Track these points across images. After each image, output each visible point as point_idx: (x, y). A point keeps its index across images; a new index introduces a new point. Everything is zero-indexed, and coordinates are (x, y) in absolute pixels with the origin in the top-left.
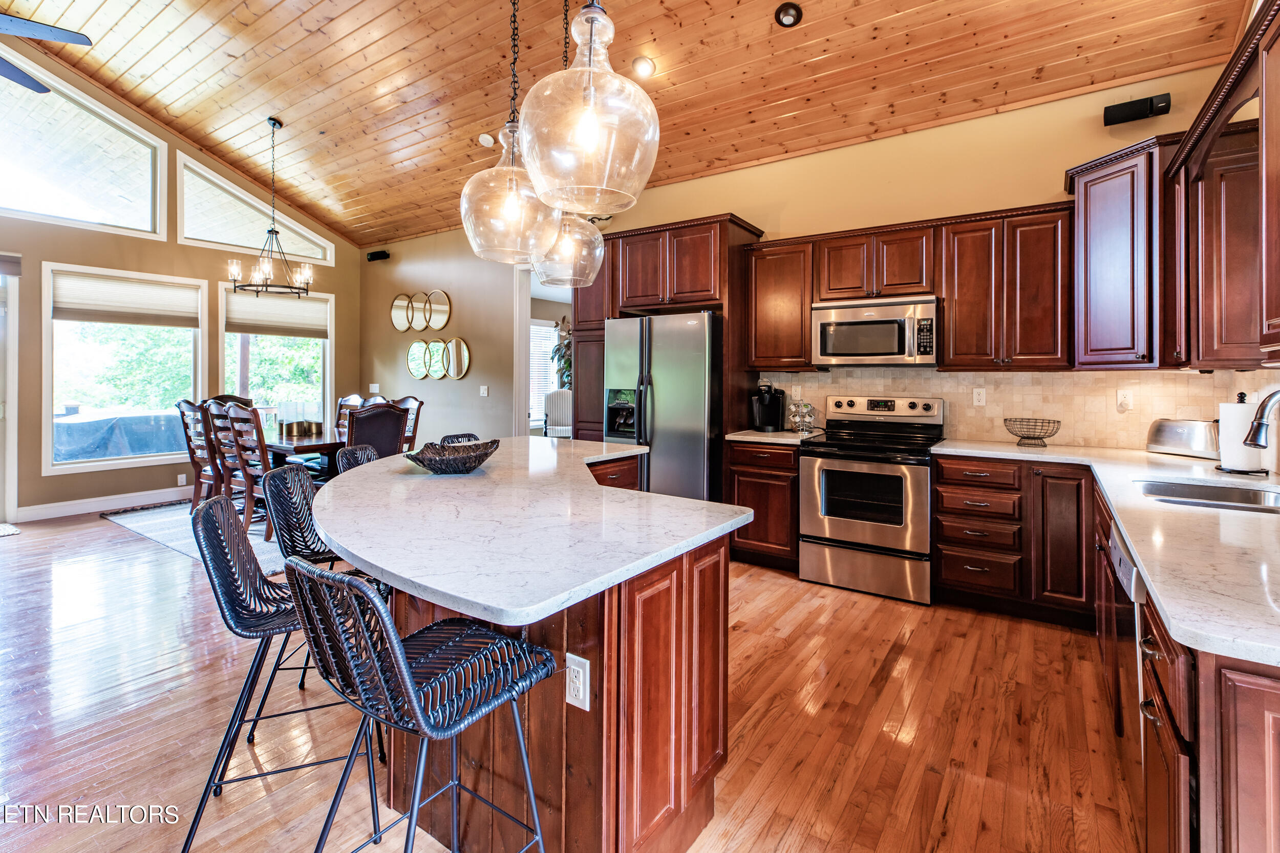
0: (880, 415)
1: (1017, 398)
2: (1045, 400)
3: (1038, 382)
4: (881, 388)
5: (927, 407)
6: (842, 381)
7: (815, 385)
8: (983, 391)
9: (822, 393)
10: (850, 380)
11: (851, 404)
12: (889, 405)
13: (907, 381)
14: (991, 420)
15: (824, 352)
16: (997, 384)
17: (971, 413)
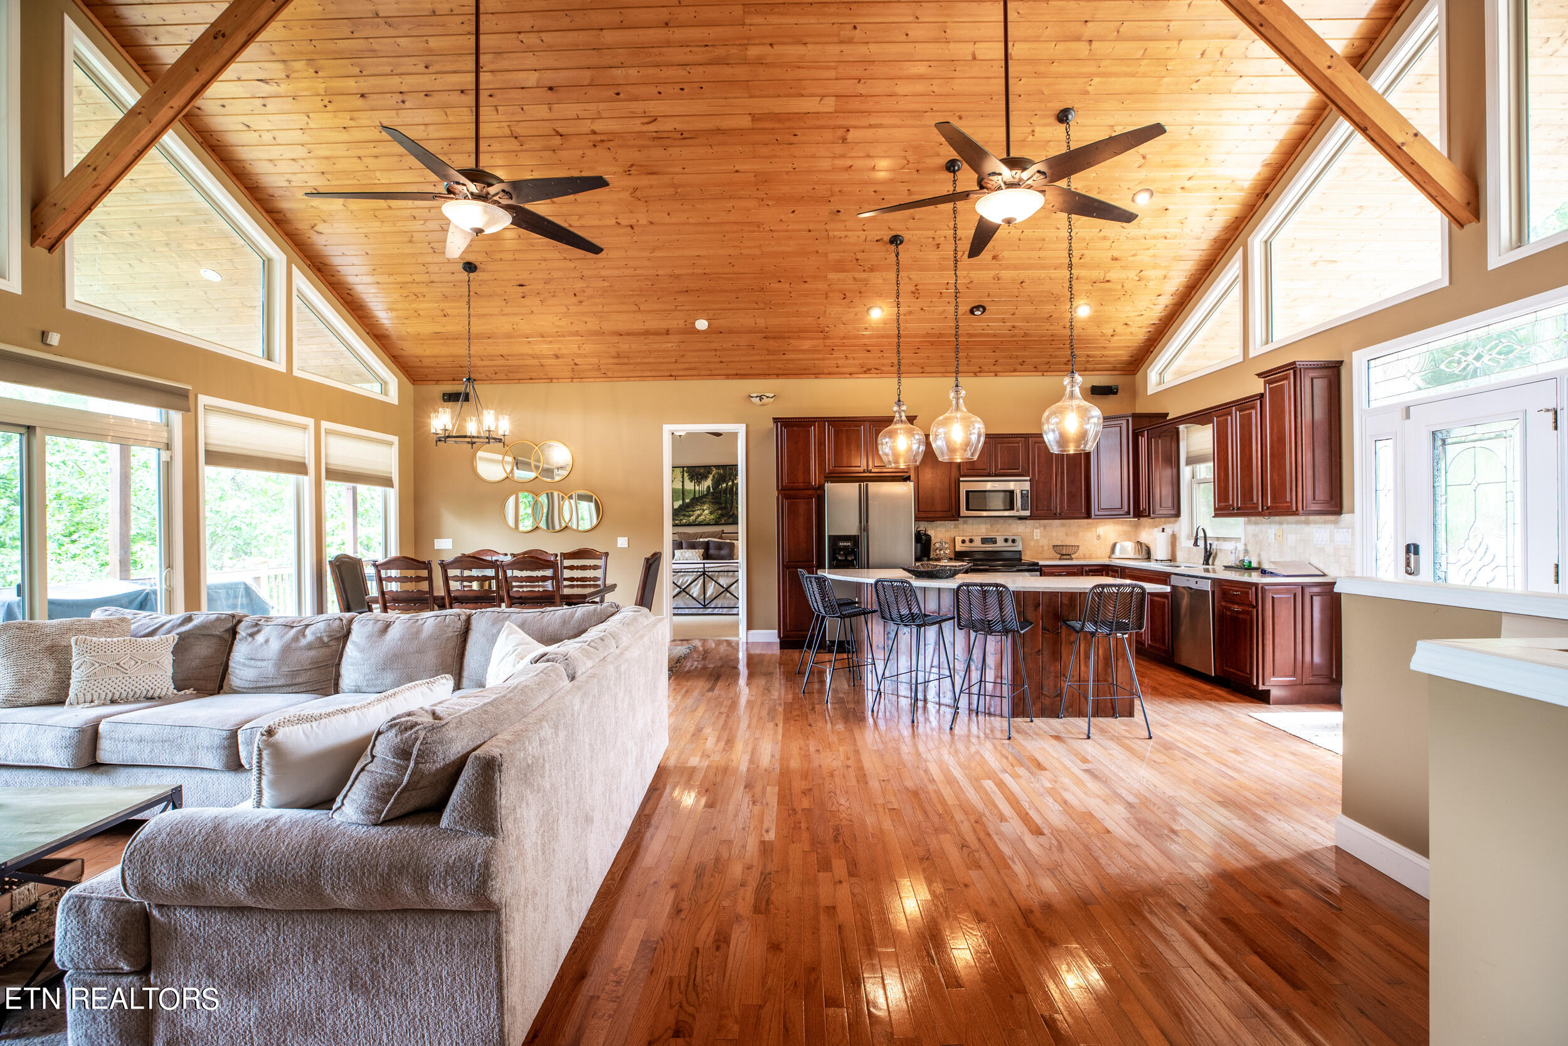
0: (989, 547)
1: (1054, 534)
2: (1067, 535)
3: (1063, 525)
4: (984, 531)
5: (1014, 541)
6: (961, 527)
7: (943, 530)
8: (1038, 531)
9: (952, 534)
10: (965, 526)
11: (971, 541)
12: (993, 541)
13: (999, 526)
14: (1042, 547)
15: (968, 509)
16: (1045, 527)
17: (1032, 543)
